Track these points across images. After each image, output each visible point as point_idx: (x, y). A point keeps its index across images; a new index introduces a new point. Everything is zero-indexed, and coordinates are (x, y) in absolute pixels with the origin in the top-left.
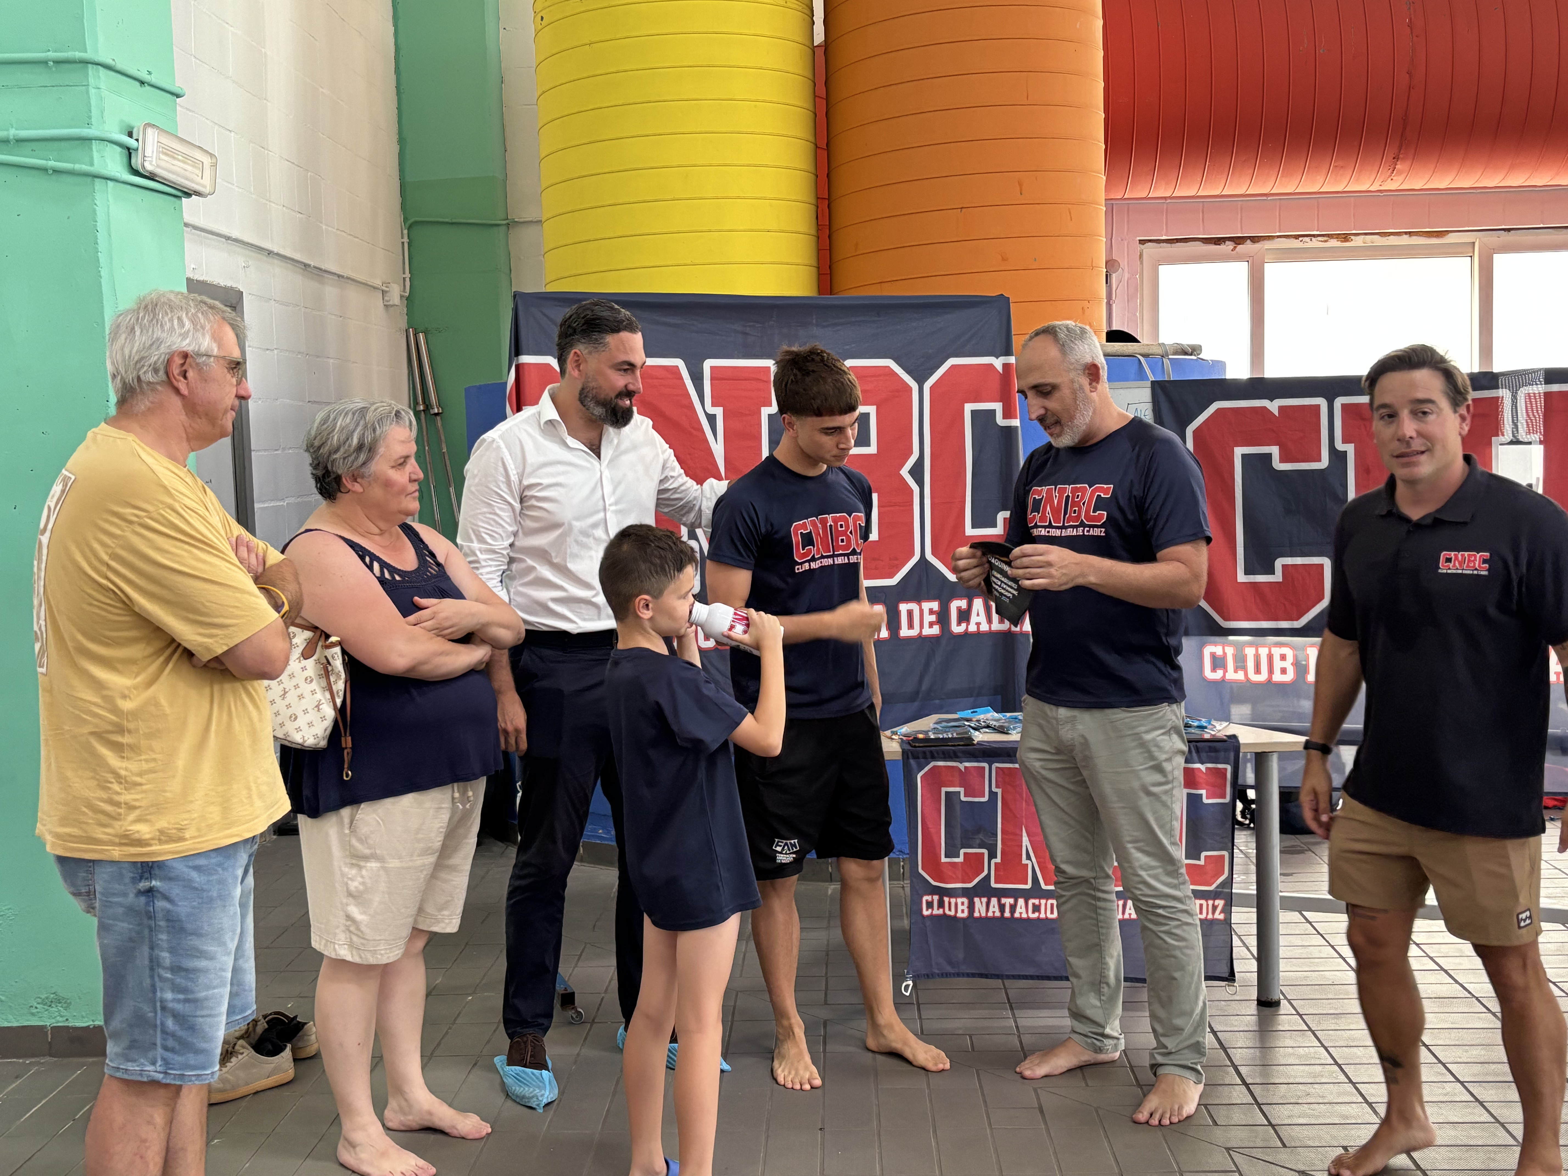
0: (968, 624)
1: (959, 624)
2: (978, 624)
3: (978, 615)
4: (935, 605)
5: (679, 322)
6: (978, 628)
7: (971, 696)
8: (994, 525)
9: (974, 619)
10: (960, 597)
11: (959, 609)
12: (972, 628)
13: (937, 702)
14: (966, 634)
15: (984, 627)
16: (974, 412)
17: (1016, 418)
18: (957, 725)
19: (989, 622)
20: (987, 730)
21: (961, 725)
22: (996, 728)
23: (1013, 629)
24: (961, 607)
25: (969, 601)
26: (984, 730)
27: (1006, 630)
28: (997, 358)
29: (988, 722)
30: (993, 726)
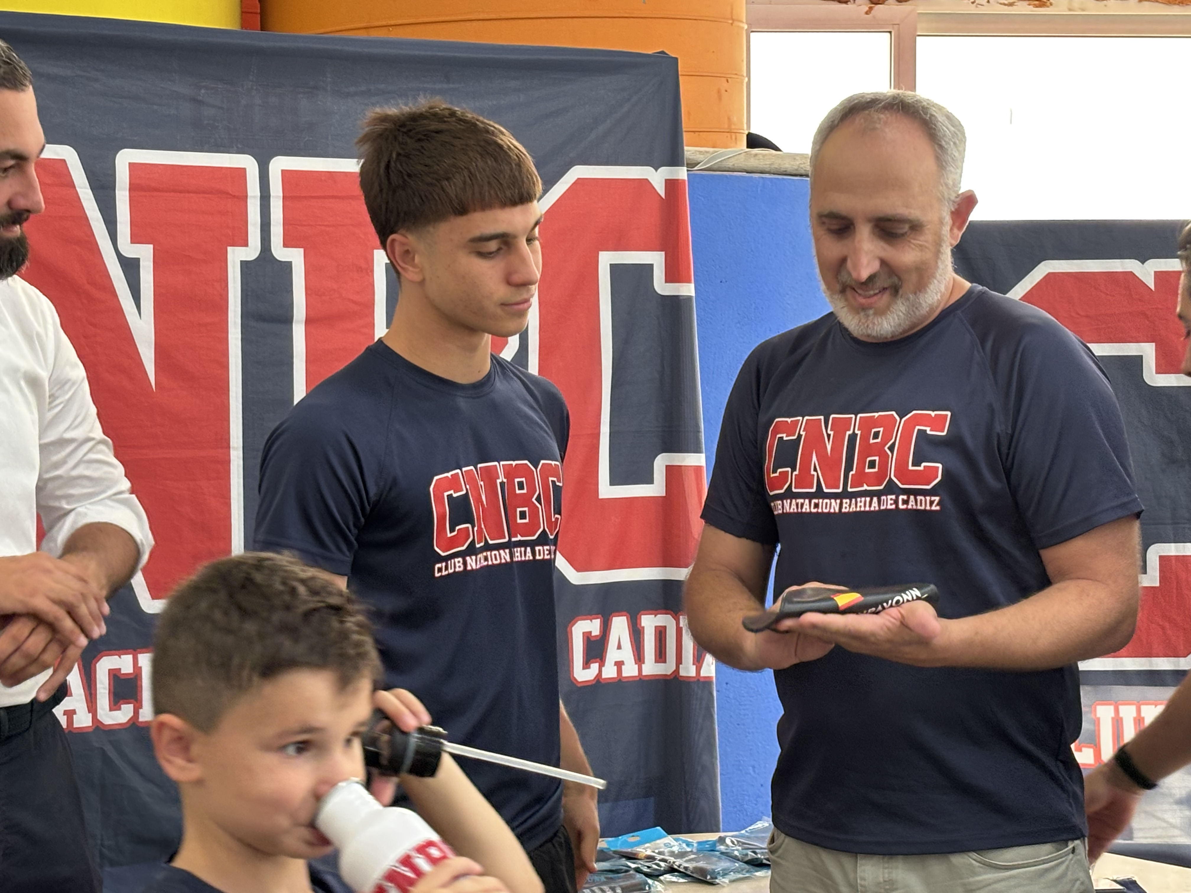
0: (602, 664)
1: (586, 665)
2: (619, 664)
3: (619, 647)
5: (69, 73)
6: (619, 671)
8: (649, 480)
9: (612, 655)
10: (589, 615)
11: (587, 636)
12: (609, 672)
14: (598, 683)
15: (630, 670)
16: (615, 269)
17: (689, 281)
18: (614, 868)
19: (639, 658)
20: (674, 879)
21: (621, 869)
22: (689, 873)
23: (682, 673)
24: (591, 632)
25: (604, 621)
26: (668, 877)
27: (669, 673)
28: (656, 170)
29: (670, 859)
30: (682, 869)
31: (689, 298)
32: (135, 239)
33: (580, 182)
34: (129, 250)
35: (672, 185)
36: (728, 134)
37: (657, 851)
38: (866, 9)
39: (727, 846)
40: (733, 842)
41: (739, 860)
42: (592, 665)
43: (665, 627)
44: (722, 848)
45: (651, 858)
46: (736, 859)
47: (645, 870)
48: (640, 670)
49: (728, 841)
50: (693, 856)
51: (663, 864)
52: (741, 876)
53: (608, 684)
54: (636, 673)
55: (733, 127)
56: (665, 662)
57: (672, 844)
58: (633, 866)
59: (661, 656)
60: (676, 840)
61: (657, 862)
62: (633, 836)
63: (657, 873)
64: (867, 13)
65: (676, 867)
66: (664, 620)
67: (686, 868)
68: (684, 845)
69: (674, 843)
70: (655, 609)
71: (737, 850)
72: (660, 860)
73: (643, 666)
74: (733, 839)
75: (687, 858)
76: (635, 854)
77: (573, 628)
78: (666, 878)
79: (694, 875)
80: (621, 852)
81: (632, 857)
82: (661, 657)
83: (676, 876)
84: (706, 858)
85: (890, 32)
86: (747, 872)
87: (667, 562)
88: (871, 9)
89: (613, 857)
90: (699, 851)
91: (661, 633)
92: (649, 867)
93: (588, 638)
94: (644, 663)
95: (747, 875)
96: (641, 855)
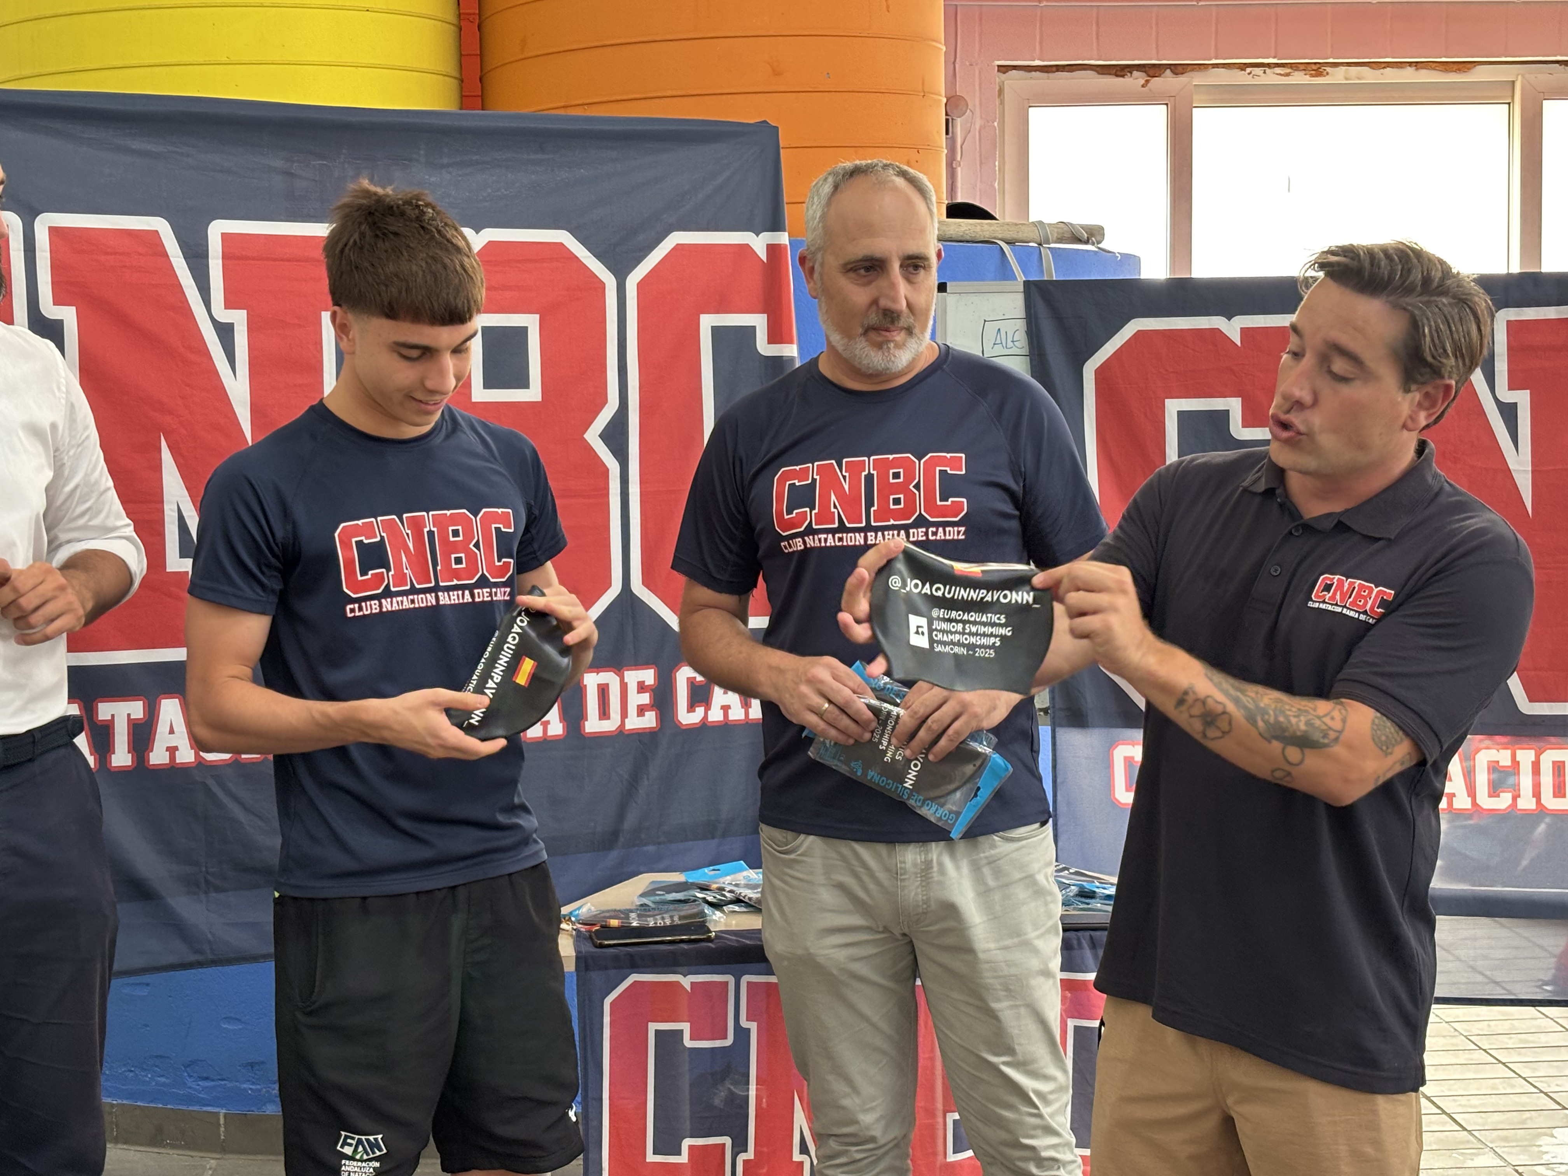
0: (708, 708)
1: (691, 709)
2: (725, 709)
4: (648, 676)
6: (725, 715)
11: (692, 681)
12: (715, 716)
14: (703, 726)
17: (792, 343)
20: (737, 908)
21: (690, 900)
22: (752, 903)
26: (733, 907)
28: (757, 235)
29: (738, 890)
30: (746, 900)
31: (792, 358)
32: (229, 304)
33: (679, 248)
34: (224, 315)
35: (773, 250)
37: (731, 883)
42: (698, 709)
45: (721, 889)
47: (712, 900)
48: (747, 714)
51: (729, 895)
53: (713, 727)
54: (742, 717)
57: (749, 876)
58: (702, 896)
61: (725, 893)
62: (713, 869)
63: (723, 903)
65: (741, 898)
67: (751, 899)
69: (752, 876)
72: (729, 892)
73: (749, 711)
76: (708, 886)
77: (677, 675)
78: (730, 908)
80: (698, 883)
81: (704, 888)
83: (741, 907)
89: (690, 888)
92: (716, 898)
93: (692, 685)
94: (750, 707)
96: (714, 886)
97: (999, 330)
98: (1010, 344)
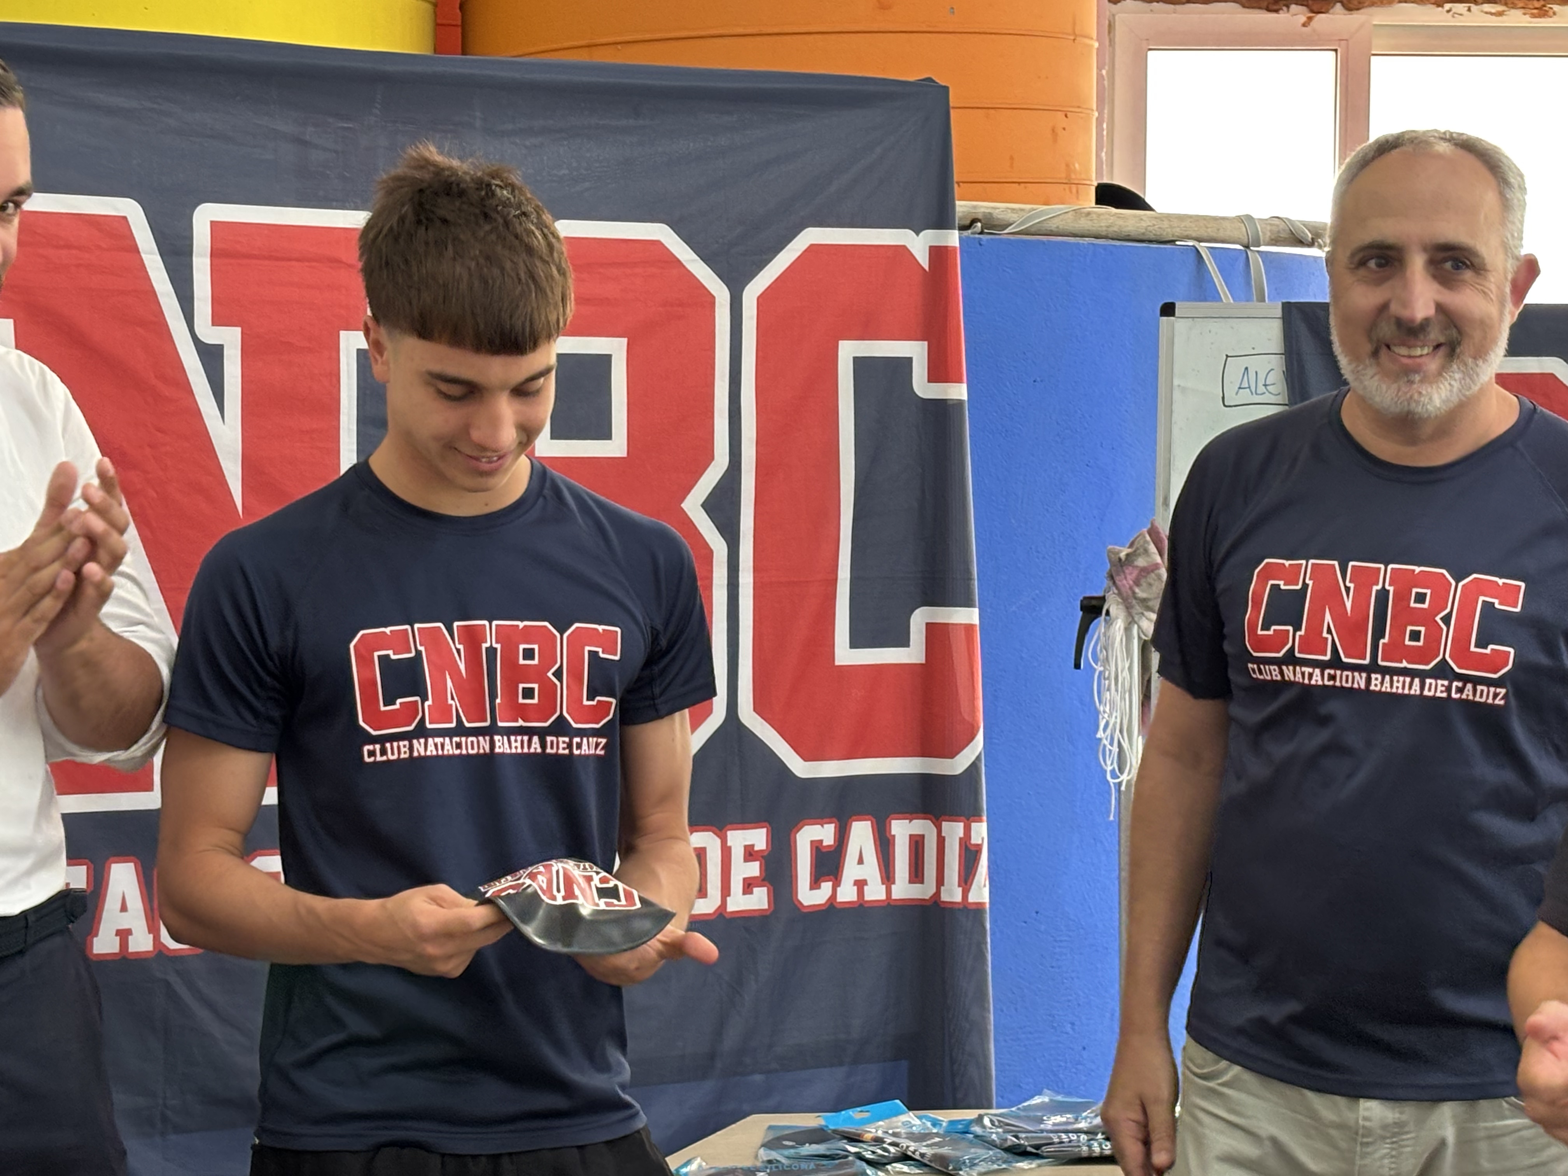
0: (837, 883)
1: (815, 884)
2: (860, 884)
3: (861, 861)
4: (758, 838)
5: (133, 104)
6: (861, 893)
7: (841, 1064)
8: (903, 641)
9: (851, 871)
10: (820, 818)
11: (817, 846)
12: (847, 894)
13: (758, 1078)
14: (832, 907)
15: (875, 892)
16: (860, 363)
17: (959, 381)
18: (828, 1153)
19: (888, 877)
20: (905, 1169)
21: (837, 1155)
22: (926, 1161)
23: (945, 897)
24: (821, 841)
25: (840, 827)
26: (899, 1166)
27: (927, 898)
28: (917, 234)
29: (904, 1143)
30: (917, 1157)
31: (960, 403)
32: (218, 320)
33: (813, 250)
34: (211, 335)
35: (938, 254)
36: (1066, 186)
37: (890, 1132)
38: (1303, 19)
39: (984, 1127)
40: (992, 1121)
41: (996, 1146)
42: (824, 885)
43: (923, 836)
44: (977, 1129)
45: (878, 1141)
46: (992, 1145)
47: (868, 1155)
48: (889, 892)
49: (986, 1121)
50: (937, 1140)
51: (892, 1149)
52: (995, 1167)
53: (844, 909)
54: (883, 897)
55: (1073, 176)
56: (922, 882)
57: (913, 1122)
58: (853, 1150)
59: (917, 874)
60: (920, 1118)
61: (885, 1145)
62: (861, 1111)
63: (885, 1161)
64: (1304, 25)
65: (909, 1153)
66: (921, 826)
67: (923, 1155)
68: (929, 1124)
69: (917, 1122)
70: (910, 812)
71: (997, 1133)
72: (891, 1144)
73: (893, 887)
74: (994, 1119)
75: (929, 1142)
76: (859, 1135)
77: (798, 836)
78: (895, 1167)
79: (933, 1165)
80: (844, 1132)
81: (854, 1139)
82: (916, 876)
83: (909, 1165)
84: (953, 1143)
85: (1336, 50)
86: (1005, 1162)
87: (925, 752)
88: (1310, 19)
89: (834, 1138)
90: (948, 1132)
91: (917, 844)
92: (873, 1152)
93: (817, 848)
94: (894, 883)
95: (1004, 1166)
96: (868, 1136)
97: (1246, 369)
98: (1261, 389)
